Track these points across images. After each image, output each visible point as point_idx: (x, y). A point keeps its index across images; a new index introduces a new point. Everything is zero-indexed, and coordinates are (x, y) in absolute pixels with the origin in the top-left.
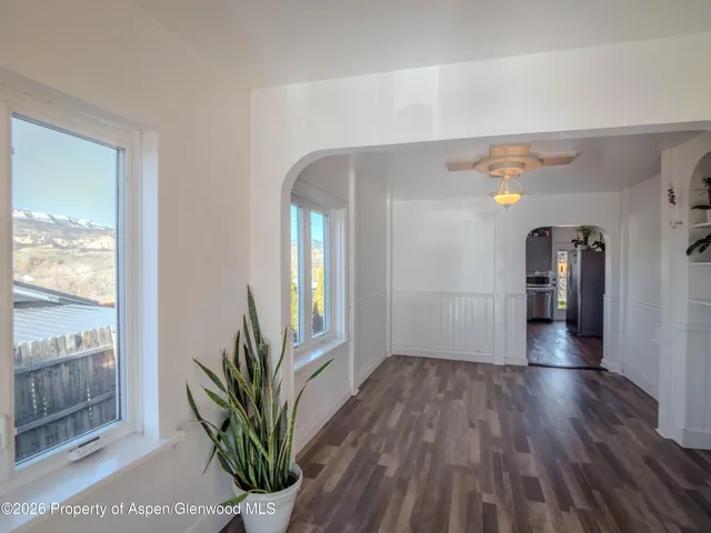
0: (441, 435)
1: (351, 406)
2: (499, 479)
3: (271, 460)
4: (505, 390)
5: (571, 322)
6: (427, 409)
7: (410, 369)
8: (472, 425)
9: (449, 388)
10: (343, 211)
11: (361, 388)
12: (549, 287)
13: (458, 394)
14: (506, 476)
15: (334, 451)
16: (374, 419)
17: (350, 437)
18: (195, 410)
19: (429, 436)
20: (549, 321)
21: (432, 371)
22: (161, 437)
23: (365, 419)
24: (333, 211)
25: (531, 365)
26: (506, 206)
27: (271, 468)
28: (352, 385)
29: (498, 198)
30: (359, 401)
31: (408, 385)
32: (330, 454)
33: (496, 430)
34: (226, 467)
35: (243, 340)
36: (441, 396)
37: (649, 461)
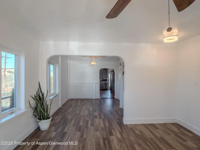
0: (80, 112)
1: (60, 109)
2: (90, 116)
3: (46, 115)
4: (94, 103)
5: (111, 90)
6: (78, 108)
7: (74, 101)
8: (86, 109)
9: (83, 104)
10: (58, 64)
11: (62, 106)
12: (107, 82)
13: (84, 105)
14: (91, 116)
15: (57, 117)
16: (66, 111)
17: (60, 114)
18: (30, 105)
19: (78, 112)
20: (107, 90)
21: (79, 101)
22: (25, 109)
23: (64, 111)
24: (55, 64)
25: (101, 98)
26: (93, 65)
27: (46, 116)
28: (60, 105)
29: (92, 63)
30: (62, 108)
31: (74, 104)
32: (56, 117)
33: (91, 109)
34: (36, 117)
35: (38, 93)
36: (81, 105)
37: (116, 111)
